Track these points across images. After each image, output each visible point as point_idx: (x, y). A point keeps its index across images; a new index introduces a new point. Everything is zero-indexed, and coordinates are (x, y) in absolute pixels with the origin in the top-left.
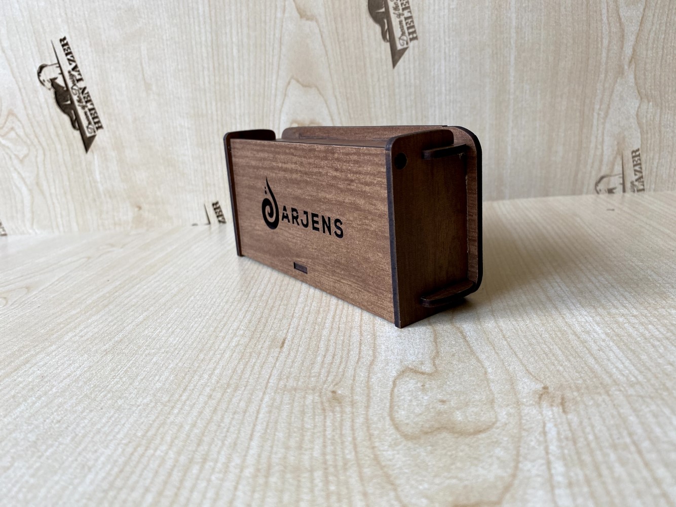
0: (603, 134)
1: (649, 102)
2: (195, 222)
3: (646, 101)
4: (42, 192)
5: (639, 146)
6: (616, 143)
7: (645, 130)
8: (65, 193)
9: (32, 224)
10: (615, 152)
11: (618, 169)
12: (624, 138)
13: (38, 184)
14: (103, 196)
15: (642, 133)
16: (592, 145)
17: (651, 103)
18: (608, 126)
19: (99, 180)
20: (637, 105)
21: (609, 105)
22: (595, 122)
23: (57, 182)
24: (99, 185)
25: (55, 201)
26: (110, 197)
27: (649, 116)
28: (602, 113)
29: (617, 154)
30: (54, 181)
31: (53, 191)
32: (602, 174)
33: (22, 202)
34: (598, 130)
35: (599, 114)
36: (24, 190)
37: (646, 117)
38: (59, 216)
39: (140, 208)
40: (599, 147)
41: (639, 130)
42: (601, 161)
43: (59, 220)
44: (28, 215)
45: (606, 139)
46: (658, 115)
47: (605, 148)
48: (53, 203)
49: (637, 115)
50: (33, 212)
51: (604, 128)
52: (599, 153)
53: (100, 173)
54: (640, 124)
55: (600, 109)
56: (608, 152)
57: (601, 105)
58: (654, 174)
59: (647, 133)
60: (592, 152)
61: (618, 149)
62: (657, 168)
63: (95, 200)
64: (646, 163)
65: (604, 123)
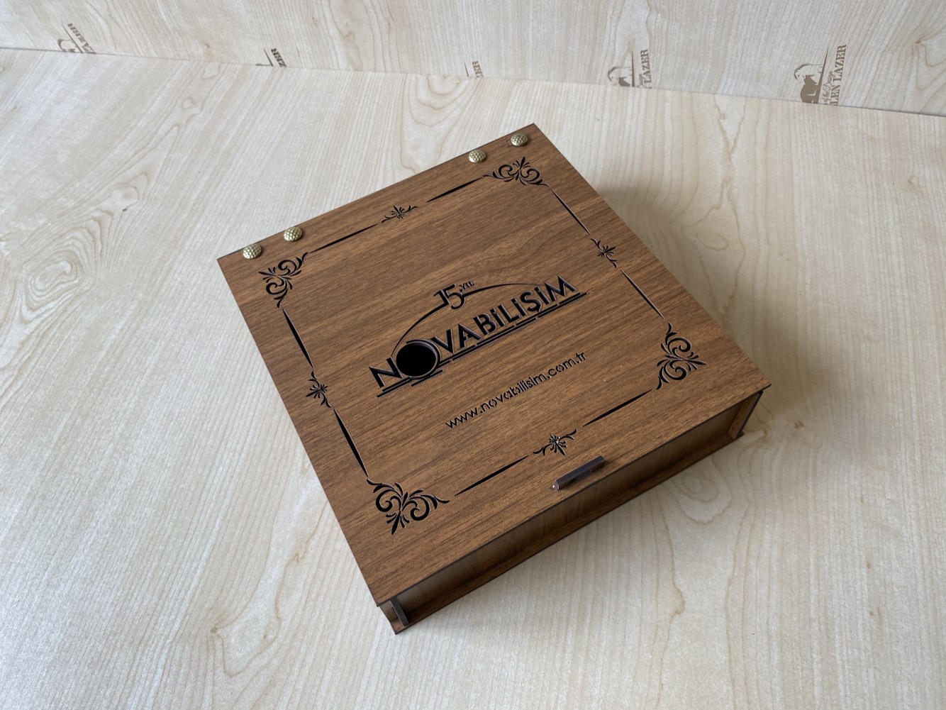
0: (615, 34)
1: (658, 13)
2: (259, 62)
3: (655, 12)
4: (117, 24)
5: (648, 48)
6: (627, 42)
7: (653, 34)
8: (138, 27)
9: (115, 47)
10: (626, 50)
11: (628, 63)
12: (634, 39)
13: (110, 15)
14: (172, 33)
15: (650, 37)
16: (606, 42)
17: (659, 15)
18: (619, 28)
19: (165, 19)
20: (647, 15)
21: (621, 12)
22: (608, 24)
23: (128, 16)
24: (167, 23)
25: (130, 31)
26: (179, 34)
27: (657, 25)
28: (615, 18)
29: (627, 51)
30: (125, 16)
31: (126, 23)
32: (614, 65)
33: (101, 29)
34: (611, 30)
35: (612, 18)
36: (100, 20)
37: (655, 25)
38: (138, 44)
39: (208, 46)
40: (612, 44)
41: (648, 35)
42: (613, 56)
43: (138, 47)
44: (110, 40)
45: (618, 38)
46: (666, 24)
47: (617, 46)
48: (130, 33)
49: (646, 23)
50: (113, 39)
51: (616, 29)
52: (611, 49)
53: (165, 14)
54: (649, 31)
55: (613, 14)
56: (619, 50)
57: (613, 11)
58: (660, 71)
59: (655, 38)
60: (605, 48)
61: (629, 48)
62: (663, 66)
63: (166, 35)
64: (653, 61)
65: (616, 26)
